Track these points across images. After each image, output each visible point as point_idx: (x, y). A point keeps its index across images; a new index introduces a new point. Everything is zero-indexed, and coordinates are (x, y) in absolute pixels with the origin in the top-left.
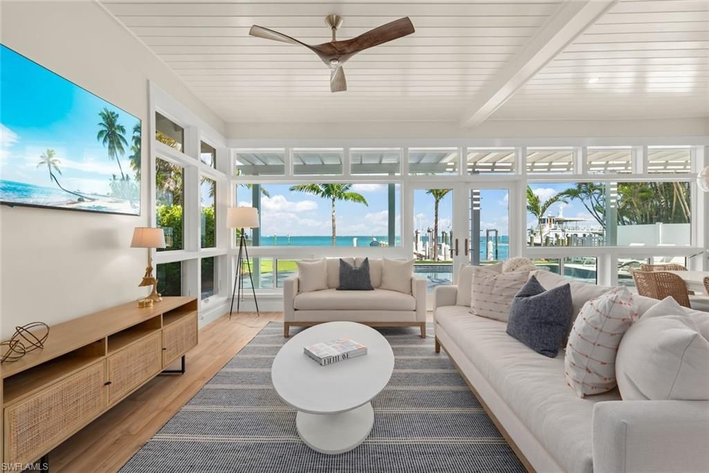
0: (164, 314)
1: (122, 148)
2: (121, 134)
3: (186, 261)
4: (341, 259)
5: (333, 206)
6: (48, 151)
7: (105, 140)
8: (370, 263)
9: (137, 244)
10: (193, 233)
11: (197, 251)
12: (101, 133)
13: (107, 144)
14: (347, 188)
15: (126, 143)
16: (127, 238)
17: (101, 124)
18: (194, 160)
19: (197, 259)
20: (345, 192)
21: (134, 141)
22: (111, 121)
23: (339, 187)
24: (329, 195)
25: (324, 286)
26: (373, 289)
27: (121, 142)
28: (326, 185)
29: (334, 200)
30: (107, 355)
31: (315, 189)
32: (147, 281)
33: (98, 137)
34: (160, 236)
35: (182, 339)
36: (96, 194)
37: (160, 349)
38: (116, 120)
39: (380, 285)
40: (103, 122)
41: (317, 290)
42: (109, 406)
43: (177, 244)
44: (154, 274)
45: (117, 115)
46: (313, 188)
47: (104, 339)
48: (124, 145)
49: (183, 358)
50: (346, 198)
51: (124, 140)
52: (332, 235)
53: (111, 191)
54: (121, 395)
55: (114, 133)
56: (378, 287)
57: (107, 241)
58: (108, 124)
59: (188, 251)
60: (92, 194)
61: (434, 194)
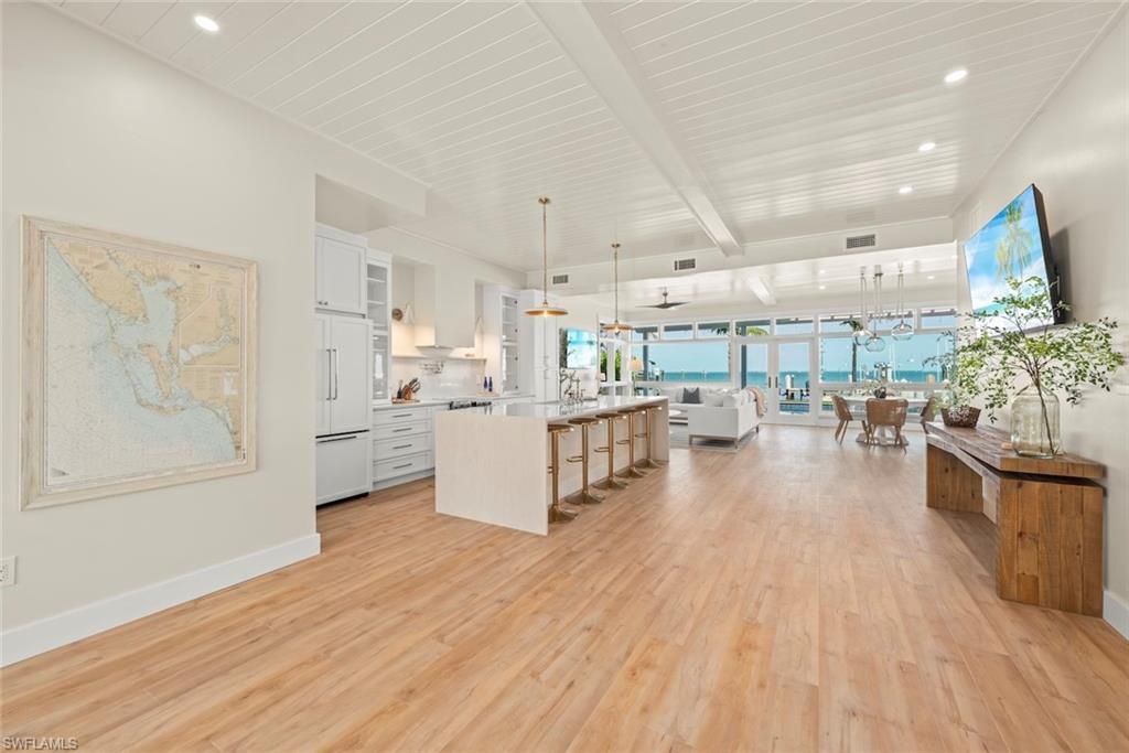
4: (685, 389)
11: (613, 382)
19: (613, 386)
43: (606, 379)
57: (588, 378)
59: (609, 382)
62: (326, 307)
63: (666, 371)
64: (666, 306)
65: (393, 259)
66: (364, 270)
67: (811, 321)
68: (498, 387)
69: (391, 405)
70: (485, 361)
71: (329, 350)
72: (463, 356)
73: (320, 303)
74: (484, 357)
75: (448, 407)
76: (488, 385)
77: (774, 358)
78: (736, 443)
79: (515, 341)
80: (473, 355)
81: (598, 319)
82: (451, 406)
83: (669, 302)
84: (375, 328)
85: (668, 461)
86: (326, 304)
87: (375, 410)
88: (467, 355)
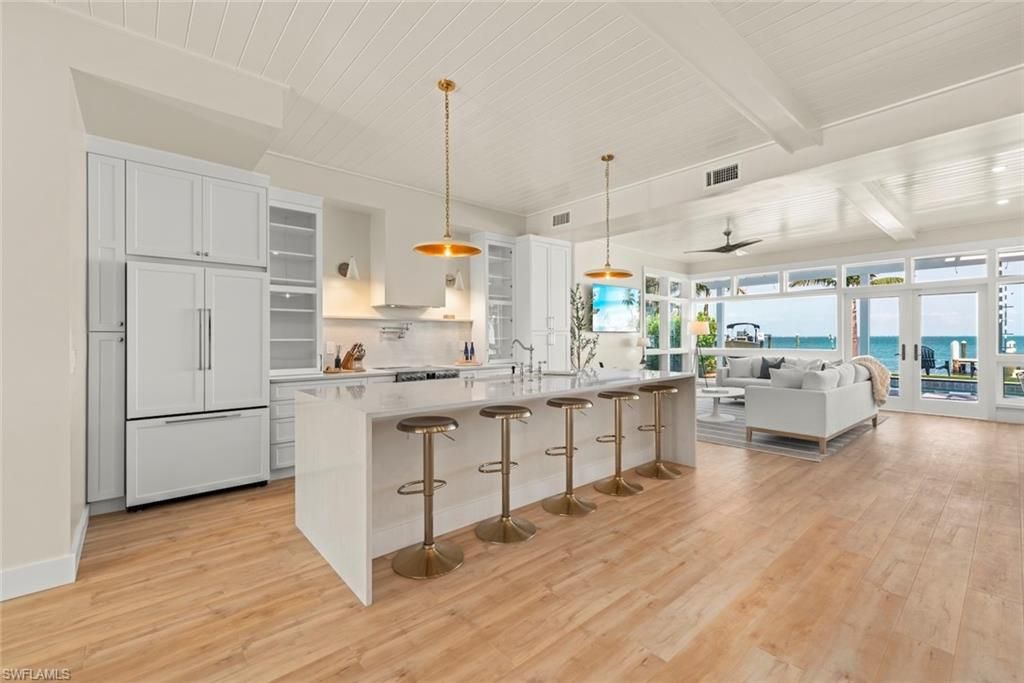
1: (632, 304)
3: (662, 354)
4: (763, 359)
9: (639, 345)
10: (665, 338)
11: (668, 349)
16: (635, 343)
18: (666, 297)
19: (668, 354)
32: (643, 362)
34: (648, 342)
36: (623, 325)
43: (657, 345)
44: (645, 359)
48: (633, 302)
57: (627, 344)
59: (662, 349)
60: (621, 325)
62: (205, 259)
63: (773, 335)
64: (728, 249)
65: (325, 204)
66: (265, 214)
67: (981, 262)
68: (481, 354)
69: (322, 375)
70: (471, 323)
71: (200, 310)
72: (441, 318)
73: (198, 254)
74: (471, 319)
75: (394, 378)
76: (469, 352)
77: (910, 316)
78: (823, 445)
79: (510, 299)
80: (453, 317)
81: (643, 273)
82: (398, 378)
83: (731, 243)
84: (272, 283)
85: (693, 469)
86: (206, 255)
87: (271, 382)
88: (446, 317)
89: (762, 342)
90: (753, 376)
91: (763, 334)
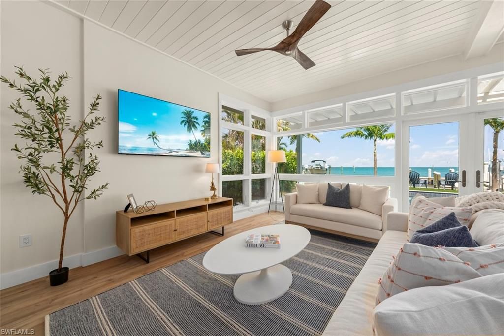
0: (209, 205)
1: (196, 128)
2: (196, 120)
3: (245, 180)
4: (329, 184)
5: (375, 145)
6: (152, 132)
7: (185, 124)
8: (351, 187)
9: (208, 171)
10: (247, 165)
11: (248, 175)
12: (183, 121)
13: (186, 126)
14: (386, 131)
15: (199, 125)
16: (205, 169)
17: (182, 117)
18: (248, 127)
19: (248, 179)
20: (385, 134)
21: (204, 123)
22: (189, 115)
23: (379, 130)
24: (371, 137)
25: (314, 200)
26: (350, 208)
27: (195, 124)
28: (368, 130)
29: (375, 140)
30: (176, 218)
31: (359, 135)
33: (181, 123)
35: (221, 218)
36: (179, 149)
37: (206, 221)
38: (192, 114)
39: (359, 206)
40: (184, 116)
41: (310, 204)
42: (177, 240)
45: (193, 112)
46: (357, 134)
47: (174, 211)
48: (197, 125)
49: (223, 228)
50: (387, 138)
51: (198, 123)
52: (373, 166)
53: (188, 148)
54: (183, 237)
55: (191, 121)
56: (357, 207)
57: (196, 170)
58: (187, 116)
59: (246, 175)
60: (178, 149)
61: (491, 125)
63: (332, 166)
89: (327, 169)
90: (319, 202)
91: (327, 165)
